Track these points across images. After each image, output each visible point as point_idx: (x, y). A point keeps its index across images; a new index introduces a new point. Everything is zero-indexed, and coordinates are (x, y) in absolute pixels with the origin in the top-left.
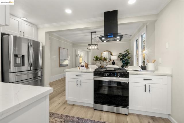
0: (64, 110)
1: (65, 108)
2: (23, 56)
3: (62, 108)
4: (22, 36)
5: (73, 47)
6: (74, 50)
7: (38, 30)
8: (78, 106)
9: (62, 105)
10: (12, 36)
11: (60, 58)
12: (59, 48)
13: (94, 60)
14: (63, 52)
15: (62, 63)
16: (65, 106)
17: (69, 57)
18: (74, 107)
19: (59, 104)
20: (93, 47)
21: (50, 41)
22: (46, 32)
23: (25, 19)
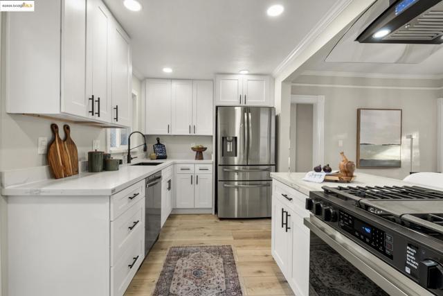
0: (254, 273)
1: (260, 272)
2: (236, 138)
3: (256, 269)
4: (243, 104)
9: (266, 262)
11: (362, 142)
12: (359, 111)
19: (266, 256)
21: (324, 97)
22: (284, 82)
23: (247, 72)
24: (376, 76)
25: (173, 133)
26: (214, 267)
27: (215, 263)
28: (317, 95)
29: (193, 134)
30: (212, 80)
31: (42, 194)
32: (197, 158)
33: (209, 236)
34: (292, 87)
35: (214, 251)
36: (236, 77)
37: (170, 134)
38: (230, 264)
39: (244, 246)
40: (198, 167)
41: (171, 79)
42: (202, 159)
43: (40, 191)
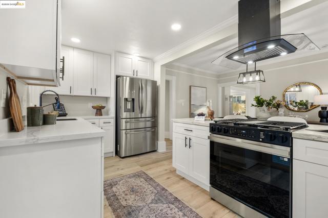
0: (166, 179)
1: (168, 178)
2: (133, 99)
3: (166, 177)
4: (135, 76)
5: (218, 83)
6: (220, 89)
7: (154, 65)
8: (189, 182)
9: (168, 173)
10: (128, 78)
11: (192, 104)
12: (190, 87)
13: (253, 105)
14: (198, 93)
15: (195, 111)
16: (171, 176)
17: (209, 101)
18: (182, 181)
19: (166, 170)
20: (251, 79)
21: (175, 77)
22: (162, 66)
23: (139, 55)
24: (197, 69)
25: (74, 93)
26: (141, 184)
27: (139, 182)
28: (172, 75)
29: (94, 95)
30: (110, 55)
31: (39, 142)
32: (97, 114)
33: (122, 169)
34: (166, 70)
35: (134, 176)
36: (130, 57)
37: (72, 94)
38: (149, 179)
39: (150, 169)
40: (102, 121)
41: (74, 47)
42: (102, 115)
43: (38, 140)
